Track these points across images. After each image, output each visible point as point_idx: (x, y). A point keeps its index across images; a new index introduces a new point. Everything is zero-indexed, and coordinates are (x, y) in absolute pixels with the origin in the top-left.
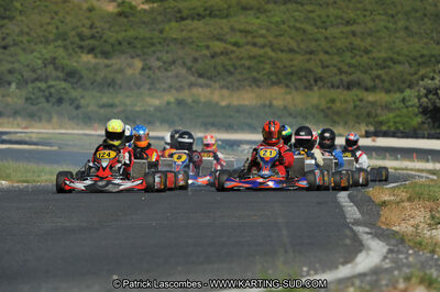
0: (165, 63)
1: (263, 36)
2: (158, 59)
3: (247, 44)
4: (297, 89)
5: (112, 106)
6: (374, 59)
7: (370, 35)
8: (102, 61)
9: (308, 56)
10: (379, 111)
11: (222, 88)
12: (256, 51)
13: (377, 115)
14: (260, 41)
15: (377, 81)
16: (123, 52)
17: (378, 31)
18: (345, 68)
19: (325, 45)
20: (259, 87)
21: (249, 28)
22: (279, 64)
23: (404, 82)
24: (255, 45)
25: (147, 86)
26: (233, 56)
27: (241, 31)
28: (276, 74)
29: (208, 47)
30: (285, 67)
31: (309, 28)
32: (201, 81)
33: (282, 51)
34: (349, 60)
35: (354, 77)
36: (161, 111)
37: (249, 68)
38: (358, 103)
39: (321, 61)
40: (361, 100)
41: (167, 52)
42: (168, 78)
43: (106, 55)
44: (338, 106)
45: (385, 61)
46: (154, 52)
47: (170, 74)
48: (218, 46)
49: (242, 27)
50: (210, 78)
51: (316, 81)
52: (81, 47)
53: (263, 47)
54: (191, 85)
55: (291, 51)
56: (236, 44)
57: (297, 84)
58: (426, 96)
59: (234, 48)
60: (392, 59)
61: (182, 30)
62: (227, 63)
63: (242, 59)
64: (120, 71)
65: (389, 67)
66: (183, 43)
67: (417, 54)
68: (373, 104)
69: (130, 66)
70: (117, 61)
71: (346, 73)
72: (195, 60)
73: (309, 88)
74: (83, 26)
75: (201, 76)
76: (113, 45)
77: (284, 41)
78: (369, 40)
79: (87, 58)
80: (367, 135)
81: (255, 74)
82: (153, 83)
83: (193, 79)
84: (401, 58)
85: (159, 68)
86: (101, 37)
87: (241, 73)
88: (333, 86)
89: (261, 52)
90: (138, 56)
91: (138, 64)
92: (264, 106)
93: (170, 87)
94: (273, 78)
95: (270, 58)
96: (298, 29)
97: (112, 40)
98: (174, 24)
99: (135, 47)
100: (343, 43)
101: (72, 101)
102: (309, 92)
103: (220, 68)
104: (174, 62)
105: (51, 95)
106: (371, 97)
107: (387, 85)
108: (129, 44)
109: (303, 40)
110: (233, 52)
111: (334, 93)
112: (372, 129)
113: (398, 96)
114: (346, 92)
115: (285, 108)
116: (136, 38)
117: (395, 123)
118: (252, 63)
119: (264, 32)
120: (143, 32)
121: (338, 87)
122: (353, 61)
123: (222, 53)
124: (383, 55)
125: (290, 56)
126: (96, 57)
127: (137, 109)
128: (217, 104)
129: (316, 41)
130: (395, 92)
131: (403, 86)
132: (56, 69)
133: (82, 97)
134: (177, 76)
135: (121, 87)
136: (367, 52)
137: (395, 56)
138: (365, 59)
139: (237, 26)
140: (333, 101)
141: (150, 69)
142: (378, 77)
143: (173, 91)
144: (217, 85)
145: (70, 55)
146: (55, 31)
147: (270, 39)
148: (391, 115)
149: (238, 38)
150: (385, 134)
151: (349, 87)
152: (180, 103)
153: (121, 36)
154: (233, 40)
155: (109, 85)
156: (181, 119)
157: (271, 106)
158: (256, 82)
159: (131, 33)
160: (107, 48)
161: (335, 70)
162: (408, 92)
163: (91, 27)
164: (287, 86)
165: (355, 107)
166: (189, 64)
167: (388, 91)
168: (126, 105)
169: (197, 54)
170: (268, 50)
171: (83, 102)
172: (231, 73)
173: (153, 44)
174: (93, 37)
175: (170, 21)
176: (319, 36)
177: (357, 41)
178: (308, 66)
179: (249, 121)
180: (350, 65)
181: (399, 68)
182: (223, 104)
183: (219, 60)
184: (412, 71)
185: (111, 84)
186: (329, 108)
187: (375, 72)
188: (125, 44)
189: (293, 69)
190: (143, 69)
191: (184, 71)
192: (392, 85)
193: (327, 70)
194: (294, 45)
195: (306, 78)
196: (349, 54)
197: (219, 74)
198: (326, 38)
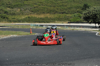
0: (25, 9)
1: (44, 3)
2: (23, 9)
3: (41, 5)
4: (52, 14)
5: (14, 18)
6: (68, 7)
7: (66, 2)
8: (11, 9)
9: (54, 7)
10: (70, 18)
11: (37, 14)
12: (43, 6)
13: (69, 19)
14: (44, 4)
15: (69, 12)
16: (16, 7)
17: (68, 2)
18: (62, 9)
19: (57, 5)
20: (44, 14)
21: (41, 2)
22: (48, 9)
23: (74, 12)
24: (43, 5)
25: (21, 14)
26: (39, 7)
27: (40, 2)
28: (48, 11)
29: (33, 6)
30: (49, 9)
31: (54, 1)
32: (32, 13)
33: (49, 6)
34: (62, 8)
35: (64, 11)
36: (25, 19)
37: (42, 10)
38: (65, 16)
39: (57, 8)
40: (66, 16)
41: (25, 7)
42: (26, 12)
43: (12, 8)
44: (61, 17)
45: (70, 8)
46: (22, 7)
47: (26, 11)
48: (35, 6)
49: (40, 1)
50: (34, 12)
51: (56, 12)
52: (7, 7)
53: (44, 5)
54: (30, 14)
55: (50, 6)
56: (39, 5)
57: (52, 13)
58: (84, 15)
59: (39, 6)
60: (71, 7)
61: (28, 3)
62: (37, 9)
63: (40, 8)
64: (16, 11)
65: (71, 9)
66: (28, 5)
67: (76, 6)
68: (68, 16)
69: (17, 10)
70: (15, 9)
71: (62, 10)
72: (31, 9)
73: (55, 14)
74: (7, 2)
75: (32, 12)
76: (14, 6)
77: (49, 4)
78: (66, 4)
79: (9, 9)
80: (68, 23)
81: (43, 11)
82: (22, 14)
83: (30, 12)
84: (73, 7)
85: (24, 10)
86: (11, 4)
87: (40, 11)
88: (59, 13)
89: (44, 6)
90: (19, 8)
91: (19, 10)
92: (46, 18)
93: (26, 14)
94: (47, 12)
95: (46, 8)
96: (51, 2)
97: (13, 5)
98: (26, 1)
99: (18, 6)
100: (61, 4)
101: (7, 18)
102: (55, 15)
103: (36, 10)
104: (26, 9)
105: (2, 16)
106: (68, 15)
107: (71, 13)
108: (17, 5)
109: (53, 4)
110: (38, 7)
111: (60, 15)
112: (69, 22)
113: (73, 15)
114: (62, 14)
115: (50, 18)
116: (18, 4)
117: (73, 20)
118: (43, 9)
119: (44, 2)
120: (20, 3)
121: (61, 13)
122: (63, 8)
123: (36, 7)
124: (69, 6)
125: (50, 7)
126: (10, 8)
127: (20, 19)
128: (36, 17)
129: (55, 4)
130: (72, 14)
131: (74, 13)
132: (2, 11)
133: (9, 17)
134: (27, 12)
135: (16, 14)
136: (66, 6)
137: (72, 7)
138: (66, 7)
139: (39, 1)
140: (60, 16)
141: (22, 11)
142: (69, 11)
143: (27, 15)
144: (36, 14)
145: (5, 8)
146: (1, 3)
147: (46, 4)
148: (72, 19)
149: (39, 4)
150: (72, 23)
151: (63, 13)
152: (29, 17)
153: (15, 4)
154: (38, 4)
155: (13, 14)
156: (29, 21)
157: (47, 18)
158: (44, 13)
159: (17, 3)
160: (13, 7)
161: (60, 10)
162: (75, 14)
163: (9, 2)
164: (50, 13)
165: (65, 17)
166: (30, 9)
167: (71, 14)
168: (17, 18)
169: (31, 7)
170: (45, 6)
171: (9, 18)
172: (38, 11)
173: (22, 6)
174: (9, 4)
175: (25, 1)
176: (56, 3)
177: (64, 4)
178: (54, 9)
179: (43, 21)
180: (63, 9)
181: (73, 9)
182: (38, 17)
183: (36, 8)
184: (76, 9)
185: (14, 14)
186: (59, 18)
187: (68, 10)
188: (16, 6)
189: (51, 10)
190: (20, 11)
191: (29, 11)
192: (72, 13)
193: (58, 10)
194: (51, 5)
195: (54, 11)
196: (62, 7)
197: (36, 11)
198: (57, 3)
